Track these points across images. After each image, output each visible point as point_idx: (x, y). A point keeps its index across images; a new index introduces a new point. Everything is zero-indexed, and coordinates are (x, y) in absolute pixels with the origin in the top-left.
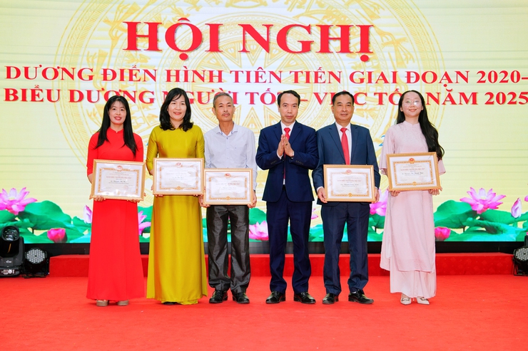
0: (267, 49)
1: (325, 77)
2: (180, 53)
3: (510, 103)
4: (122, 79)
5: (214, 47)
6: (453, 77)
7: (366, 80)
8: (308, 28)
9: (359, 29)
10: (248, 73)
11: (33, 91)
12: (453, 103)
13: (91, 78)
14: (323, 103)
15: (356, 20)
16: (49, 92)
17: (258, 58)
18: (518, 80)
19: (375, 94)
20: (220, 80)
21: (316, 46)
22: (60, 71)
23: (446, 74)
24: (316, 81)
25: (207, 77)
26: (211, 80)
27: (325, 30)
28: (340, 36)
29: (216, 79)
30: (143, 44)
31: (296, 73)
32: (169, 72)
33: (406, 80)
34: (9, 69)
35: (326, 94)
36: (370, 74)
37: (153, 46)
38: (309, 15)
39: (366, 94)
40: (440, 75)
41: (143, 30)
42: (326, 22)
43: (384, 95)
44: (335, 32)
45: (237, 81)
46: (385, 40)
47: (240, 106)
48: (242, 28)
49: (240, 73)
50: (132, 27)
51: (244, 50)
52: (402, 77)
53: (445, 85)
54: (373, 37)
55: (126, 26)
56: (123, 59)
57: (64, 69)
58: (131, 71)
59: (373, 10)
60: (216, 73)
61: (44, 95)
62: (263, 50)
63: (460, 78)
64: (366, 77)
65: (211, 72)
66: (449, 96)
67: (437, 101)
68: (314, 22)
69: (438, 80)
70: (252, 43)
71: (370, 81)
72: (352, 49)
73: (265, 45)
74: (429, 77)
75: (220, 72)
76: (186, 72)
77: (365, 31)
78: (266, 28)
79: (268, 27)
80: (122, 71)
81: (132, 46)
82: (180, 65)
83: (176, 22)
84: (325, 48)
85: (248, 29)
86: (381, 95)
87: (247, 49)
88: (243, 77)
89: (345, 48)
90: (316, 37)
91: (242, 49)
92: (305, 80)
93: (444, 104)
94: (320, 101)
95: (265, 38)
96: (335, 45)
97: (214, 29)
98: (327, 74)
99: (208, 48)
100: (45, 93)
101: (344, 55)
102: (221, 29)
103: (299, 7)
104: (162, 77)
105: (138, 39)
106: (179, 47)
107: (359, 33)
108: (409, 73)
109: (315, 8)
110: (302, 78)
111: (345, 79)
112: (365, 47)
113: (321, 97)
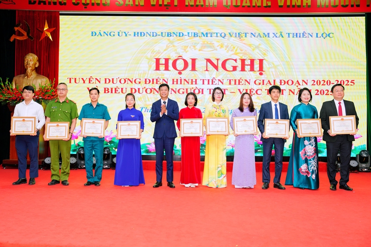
0: (217, 70)
1: (243, 82)
2: (178, 72)
3: (326, 94)
4: (153, 83)
6: (301, 82)
7: (262, 84)
8: (236, 60)
9: (258, 61)
10: (209, 80)
11: (115, 89)
13: (140, 83)
15: (257, 56)
16: (122, 89)
17: (213, 73)
18: (330, 84)
19: (266, 90)
20: (196, 84)
21: (239, 68)
22: (127, 80)
23: (298, 81)
24: (239, 84)
25: (190, 82)
26: (192, 84)
27: (243, 61)
28: (250, 64)
29: (194, 83)
30: (162, 67)
32: (173, 80)
34: (106, 79)
35: (243, 89)
36: (263, 81)
37: (167, 69)
38: (235, 54)
39: (261, 90)
40: (295, 81)
41: (162, 61)
42: (243, 58)
44: (248, 62)
45: (203, 84)
46: (270, 66)
47: (205, 95)
48: (206, 60)
49: (205, 80)
50: (158, 60)
51: (207, 70)
53: (297, 86)
54: (265, 63)
55: (155, 60)
56: (153, 74)
57: (128, 79)
58: (157, 80)
59: (264, 52)
60: (194, 80)
61: (120, 90)
62: (216, 70)
63: (304, 83)
64: (261, 82)
65: (192, 80)
67: (294, 93)
68: (238, 57)
69: (294, 84)
70: (210, 66)
71: (263, 84)
72: (255, 70)
73: (216, 67)
74: (290, 83)
75: (196, 80)
76: (181, 80)
77: (261, 61)
78: (216, 60)
79: (218, 60)
80: (153, 80)
81: (158, 68)
82: (178, 77)
83: (177, 58)
84: (243, 69)
85: (209, 60)
88: (206, 82)
89: (252, 69)
90: (239, 64)
95: (216, 65)
96: (248, 68)
97: (194, 61)
99: (191, 69)
100: (120, 89)
101: (252, 72)
102: (196, 61)
103: (231, 51)
104: (170, 82)
105: (160, 65)
106: (178, 69)
107: (258, 62)
108: (281, 81)
109: (239, 51)
110: (233, 82)
111: (252, 83)
112: (261, 69)
113: (241, 91)
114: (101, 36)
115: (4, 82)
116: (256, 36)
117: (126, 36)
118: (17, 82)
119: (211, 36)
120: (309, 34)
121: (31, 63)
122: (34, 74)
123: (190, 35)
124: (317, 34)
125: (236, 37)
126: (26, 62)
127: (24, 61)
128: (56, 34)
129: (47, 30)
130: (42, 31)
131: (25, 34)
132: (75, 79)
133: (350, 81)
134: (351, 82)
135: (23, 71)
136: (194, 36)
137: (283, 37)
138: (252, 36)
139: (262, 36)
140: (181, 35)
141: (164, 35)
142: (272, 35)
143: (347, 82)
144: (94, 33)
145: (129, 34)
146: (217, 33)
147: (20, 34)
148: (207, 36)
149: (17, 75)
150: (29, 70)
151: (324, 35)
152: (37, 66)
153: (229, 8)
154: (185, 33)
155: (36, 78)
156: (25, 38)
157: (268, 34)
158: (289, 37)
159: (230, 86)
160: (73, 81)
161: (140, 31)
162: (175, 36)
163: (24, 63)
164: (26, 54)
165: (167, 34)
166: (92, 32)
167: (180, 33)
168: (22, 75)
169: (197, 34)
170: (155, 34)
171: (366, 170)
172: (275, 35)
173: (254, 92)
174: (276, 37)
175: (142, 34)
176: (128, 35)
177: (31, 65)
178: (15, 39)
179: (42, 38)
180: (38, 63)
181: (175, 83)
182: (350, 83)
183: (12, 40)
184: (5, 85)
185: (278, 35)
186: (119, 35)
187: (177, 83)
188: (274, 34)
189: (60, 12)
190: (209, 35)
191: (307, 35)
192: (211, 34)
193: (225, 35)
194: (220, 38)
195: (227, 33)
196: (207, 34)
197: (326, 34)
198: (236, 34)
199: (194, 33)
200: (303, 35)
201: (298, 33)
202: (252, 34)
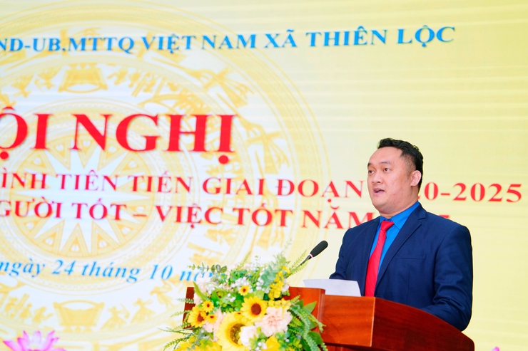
1: (172, 184)
5: (41, 144)
6: (341, 188)
7: (223, 190)
8: (155, 119)
9: (219, 120)
10: (78, 177)
12: (340, 226)
14: (167, 220)
17: (90, 157)
18: (435, 196)
19: (234, 209)
20: (43, 187)
21: (164, 142)
23: (332, 185)
24: (160, 190)
25: (28, 181)
26: (33, 186)
27: (176, 121)
28: (194, 129)
29: (38, 184)
31: (136, 179)
33: (276, 191)
35: (171, 207)
36: (229, 181)
38: (157, 99)
39: (222, 210)
40: (323, 186)
42: (178, 112)
43: (245, 213)
44: (189, 124)
45: (63, 186)
46: (252, 135)
47: (64, 221)
48: (75, 119)
49: (68, 178)
51: (75, 148)
52: (271, 187)
53: (330, 201)
54: (236, 127)
59: (238, 93)
60: (39, 177)
62: (99, 148)
63: (350, 191)
64: (223, 185)
65: (34, 176)
66: (335, 216)
67: (317, 222)
68: (164, 110)
69: (321, 192)
70: (85, 137)
71: (228, 192)
72: (207, 147)
73: (101, 140)
74: (308, 188)
75: (45, 176)
76: (5, 176)
77: (227, 121)
78: (104, 119)
83: (1, 112)
84: (174, 146)
85: (83, 119)
86: (241, 211)
87: (80, 146)
88: (70, 182)
89: (199, 146)
90: (164, 130)
91: (73, 145)
92: (145, 187)
93: (326, 227)
94: (163, 217)
95: (102, 133)
96: (187, 141)
97: (43, 120)
98: (174, 180)
99: (34, 144)
101: (198, 155)
102: (50, 121)
103: (146, 91)
107: (218, 125)
108: (280, 182)
109: (166, 91)
110: (142, 185)
111: (196, 186)
112: (225, 144)
113: (164, 212)
116: (217, 45)
119: (94, 49)
120: (375, 32)
123: (39, 46)
124: (401, 32)
125: (160, 48)
133: (505, 187)
134: (510, 191)
136: (51, 49)
137: (294, 45)
138: (207, 45)
139: (234, 44)
140: (15, 45)
142: (262, 41)
143: (495, 189)
146: (110, 40)
148: (83, 49)
151: (425, 36)
154: (28, 41)
157: (253, 37)
158: (313, 44)
159: (134, 196)
167: (13, 41)
169: (58, 42)
172: (272, 41)
173: (201, 215)
174: (276, 46)
182: (504, 194)
185: (279, 41)
188: (269, 36)
190: (89, 46)
191: (368, 37)
192: (95, 40)
193: (132, 43)
194: (117, 53)
195: (137, 38)
196: (83, 41)
197: (431, 32)
198: (161, 39)
199: (51, 40)
200: (357, 37)
201: (342, 31)
202: (206, 38)
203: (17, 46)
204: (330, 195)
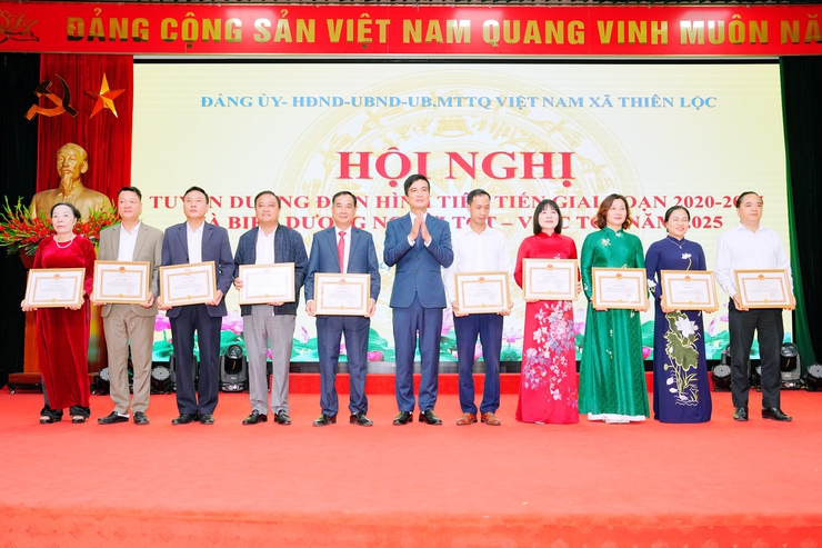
0: (473, 176)
1: (530, 202)
2: (389, 181)
3: (705, 227)
6: (651, 201)
7: (569, 205)
8: (512, 156)
9: (561, 156)
10: (455, 198)
12: (652, 226)
13: (306, 205)
14: (528, 227)
15: (557, 147)
18: (712, 205)
19: (577, 218)
21: (520, 172)
23: (645, 199)
24: (521, 206)
27: (528, 157)
28: (542, 162)
30: (355, 172)
31: (501, 198)
32: (379, 198)
34: (233, 198)
36: (572, 198)
37: (364, 174)
38: (512, 142)
40: (639, 200)
41: (355, 159)
42: (529, 150)
44: (538, 159)
45: (444, 206)
46: (586, 167)
48: (448, 156)
49: (447, 199)
50: (345, 157)
51: (451, 177)
53: (644, 210)
54: (574, 160)
55: (339, 156)
59: (573, 138)
62: (469, 176)
63: (658, 203)
64: (568, 202)
66: (648, 220)
67: (637, 225)
68: (518, 149)
69: (638, 204)
70: (458, 169)
71: (572, 206)
72: (554, 175)
73: (471, 171)
76: (396, 199)
77: (566, 157)
78: (471, 156)
81: (345, 174)
82: (390, 191)
83: (386, 151)
84: (528, 175)
85: (454, 156)
86: (583, 219)
87: (454, 175)
88: (449, 202)
89: (548, 174)
90: (519, 163)
91: (448, 176)
92: (509, 204)
93: (644, 228)
94: (525, 226)
95: (471, 165)
96: (538, 171)
97: (422, 157)
98: (531, 199)
101: (547, 181)
102: (428, 157)
103: (503, 135)
104: (372, 202)
105: (351, 168)
106: (389, 174)
107: (561, 160)
109: (518, 135)
110: (507, 203)
112: (567, 172)
113: (526, 221)
114: (223, 105)
115: (13, 204)
116: (555, 104)
117: (277, 105)
118: (41, 205)
119: (459, 105)
120: (665, 99)
121: (72, 165)
122: (78, 188)
123: (414, 103)
124: (682, 99)
125: (512, 105)
126: (60, 163)
127: (56, 160)
128: (125, 102)
129: (106, 95)
130: (96, 99)
131: (59, 103)
132: (167, 199)
135: (55, 182)
136: (424, 105)
137: (611, 106)
138: (547, 104)
139: (567, 104)
140: (394, 102)
141: (357, 103)
142: (587, 102)
144: (207, 100)
145: (282, 100)
146: (471, 99)
147: (49, 104)
148: (450, 105)
149: (41, 190)
150: (67, 179)
151: (698, 102)
152: (84, 170)
153: (495, 45)
154: (404, 99)
155: (81, 196)
156: (58, 111)
157: (581, 99)
158: (624, 105)
159: (501, 211)
160: (161, 202)
161: (305, 96)
162: (381, 104)
163: (56, 164)
164: (60, 147)
165: (363, 100)
166: (204, 98)
167: (391, 98)
168: (53, 191)
169: (429, 100)
170: (338, 101)
171: (792, 385)
172: (595, 102)
174: (598, 106)
175: (311, 102)
176: (280, 103)
177: (71, 168)
178: (37, 116)
179: (95, 112)
180: (86, 166)
181: (383, 205)
183: (30, 116)
184: (14, 210)
185: (600, 102)
186: (261, 104)
187: (387, 206)
188: (592, 99)
189: (135, 57)
190: (455, 103)
191: (661, 102)
192: (459, 99)
193: (489, 101)
194: (477, 109)
195: (493, 98)
196: (450, 99)
197: (702, 100)
198: (512, 99)
199: (423, 98)
200: (653, 102)
201: (643, 97)
202: (545, 99)
203: (395, 102)
204: (644, 206)
